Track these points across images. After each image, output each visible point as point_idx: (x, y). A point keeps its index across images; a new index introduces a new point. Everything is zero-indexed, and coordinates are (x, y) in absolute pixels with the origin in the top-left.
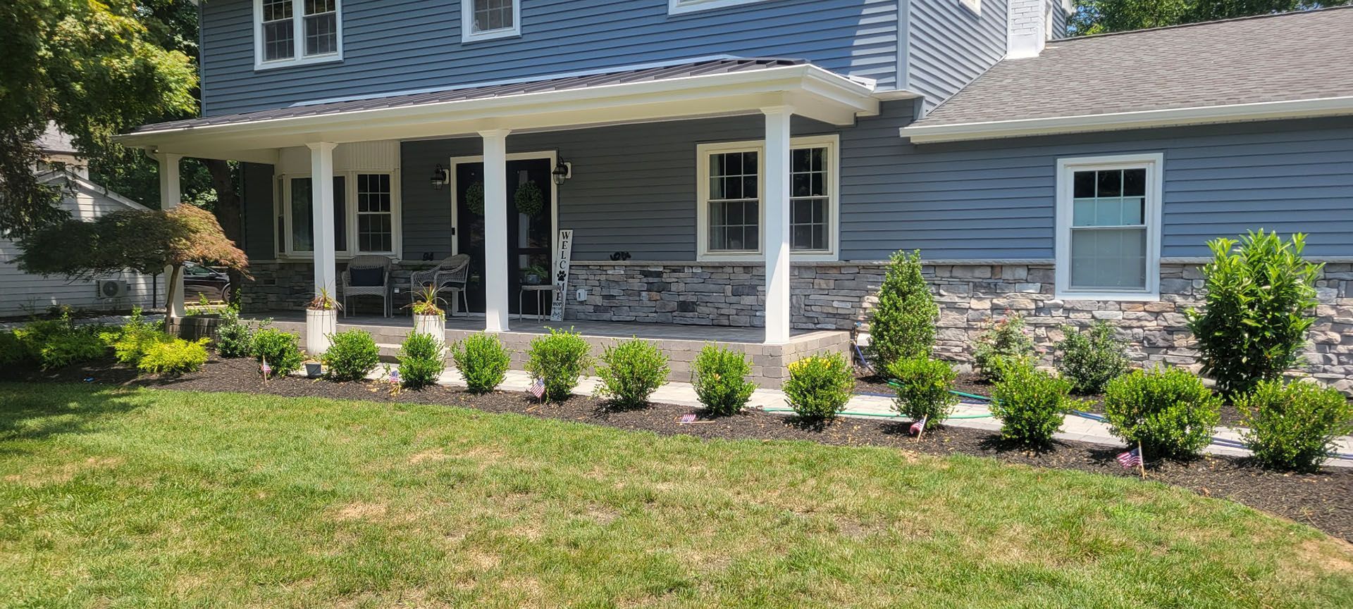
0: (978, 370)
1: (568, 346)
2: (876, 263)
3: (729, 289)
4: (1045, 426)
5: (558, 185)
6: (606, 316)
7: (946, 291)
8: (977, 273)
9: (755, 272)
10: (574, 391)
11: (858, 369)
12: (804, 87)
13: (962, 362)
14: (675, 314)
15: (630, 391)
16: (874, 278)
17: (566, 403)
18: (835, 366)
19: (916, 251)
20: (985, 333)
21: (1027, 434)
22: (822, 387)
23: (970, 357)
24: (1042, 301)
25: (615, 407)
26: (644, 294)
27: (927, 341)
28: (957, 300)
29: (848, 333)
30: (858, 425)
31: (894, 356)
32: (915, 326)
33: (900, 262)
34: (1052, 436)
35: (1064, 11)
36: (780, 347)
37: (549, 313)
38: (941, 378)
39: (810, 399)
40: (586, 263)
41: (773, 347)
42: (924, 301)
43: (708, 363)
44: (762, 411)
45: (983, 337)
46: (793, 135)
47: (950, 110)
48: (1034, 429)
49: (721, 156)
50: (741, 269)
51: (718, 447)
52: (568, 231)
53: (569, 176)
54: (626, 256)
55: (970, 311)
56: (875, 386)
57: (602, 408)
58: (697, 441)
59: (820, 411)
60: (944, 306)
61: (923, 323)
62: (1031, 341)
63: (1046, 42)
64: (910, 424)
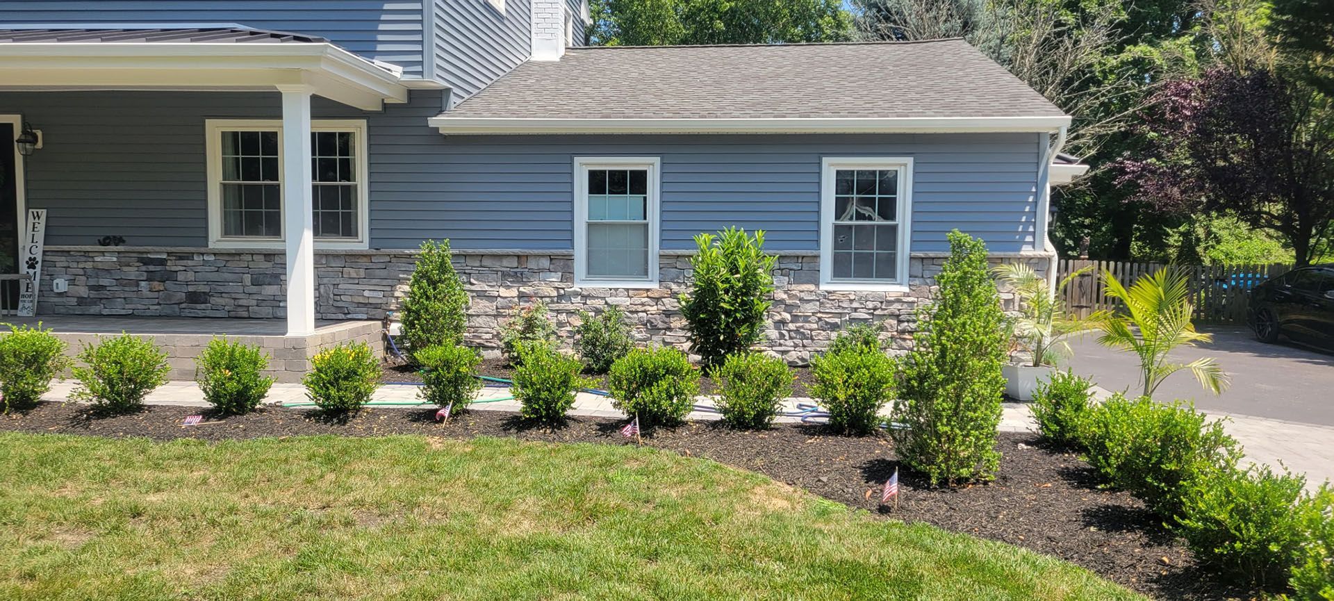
0: (506, 355)
1: (34, 344)
2: (407, 251)
3: (247, 279)
4: (559, 404)
5: (25, 157)
6: (94, 310)
7: (477, 280)
8: (506, 262)
9: (277, 260)
10: (45, 397)
11: (391, 358)
12: (324, 67)
13: (493, 348)
14: (183, 306)
15: (119, 394)
16: (404, 267)
17: (34, 412)
18: (359, 358)
19: (446, 241)
20: (512, 320)
21: (544, 414)
22: (346, 378)
23: (499, 343)
24: (563, 289)
25: (99, 412)
26: (143, 284)
27: (457, 328)
28: (487, 288)
29: (380, 322)
30: (385, 415)
31: (425, 344)
32: (445, 314)
33: (430, 251)
34: (566, 413)
35: (583, 21)
36: (304, 339)
37: (15, 306)
38: (465, 364)
39: (333, 392)
40: (66, 248)
41: (296, 339)
42: (454, 290)
43: (216, 359)
44: (281, 407)
45: (510, 324)
46: (313, 117)
47: (477, 104)
48: (550, 408)
49: (235, 134)
50: (262, 257)
51: (226, 448)
52: (40, 211)
53: (40, 145)
54: (119, 241)
55: (499, 299)
56: (407, 375)
57: (82, 415)
58: (202, 444)
59: (344, 403)
60: (474, 294)
61: (453, 311)
62: (554, 327)
63: (566, 48)
64: (437, 410)
